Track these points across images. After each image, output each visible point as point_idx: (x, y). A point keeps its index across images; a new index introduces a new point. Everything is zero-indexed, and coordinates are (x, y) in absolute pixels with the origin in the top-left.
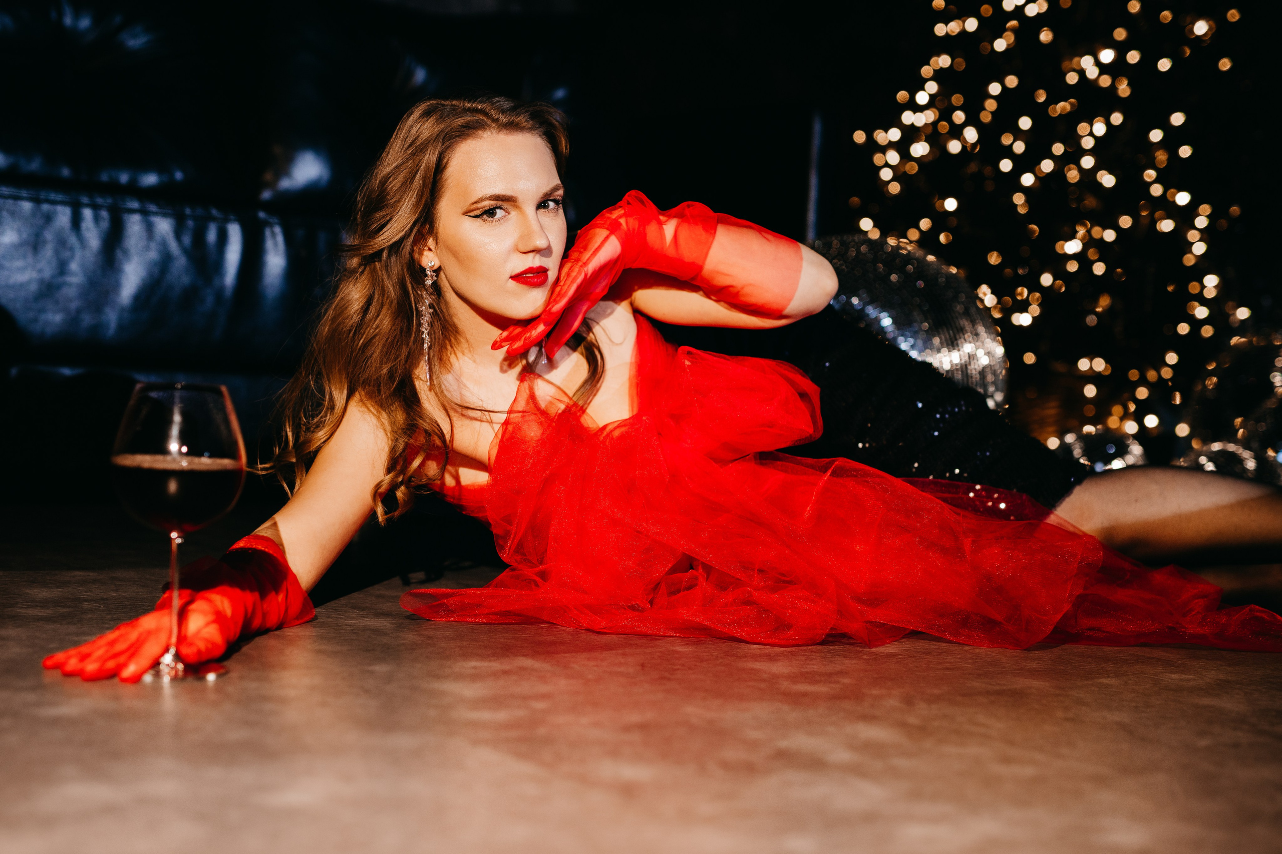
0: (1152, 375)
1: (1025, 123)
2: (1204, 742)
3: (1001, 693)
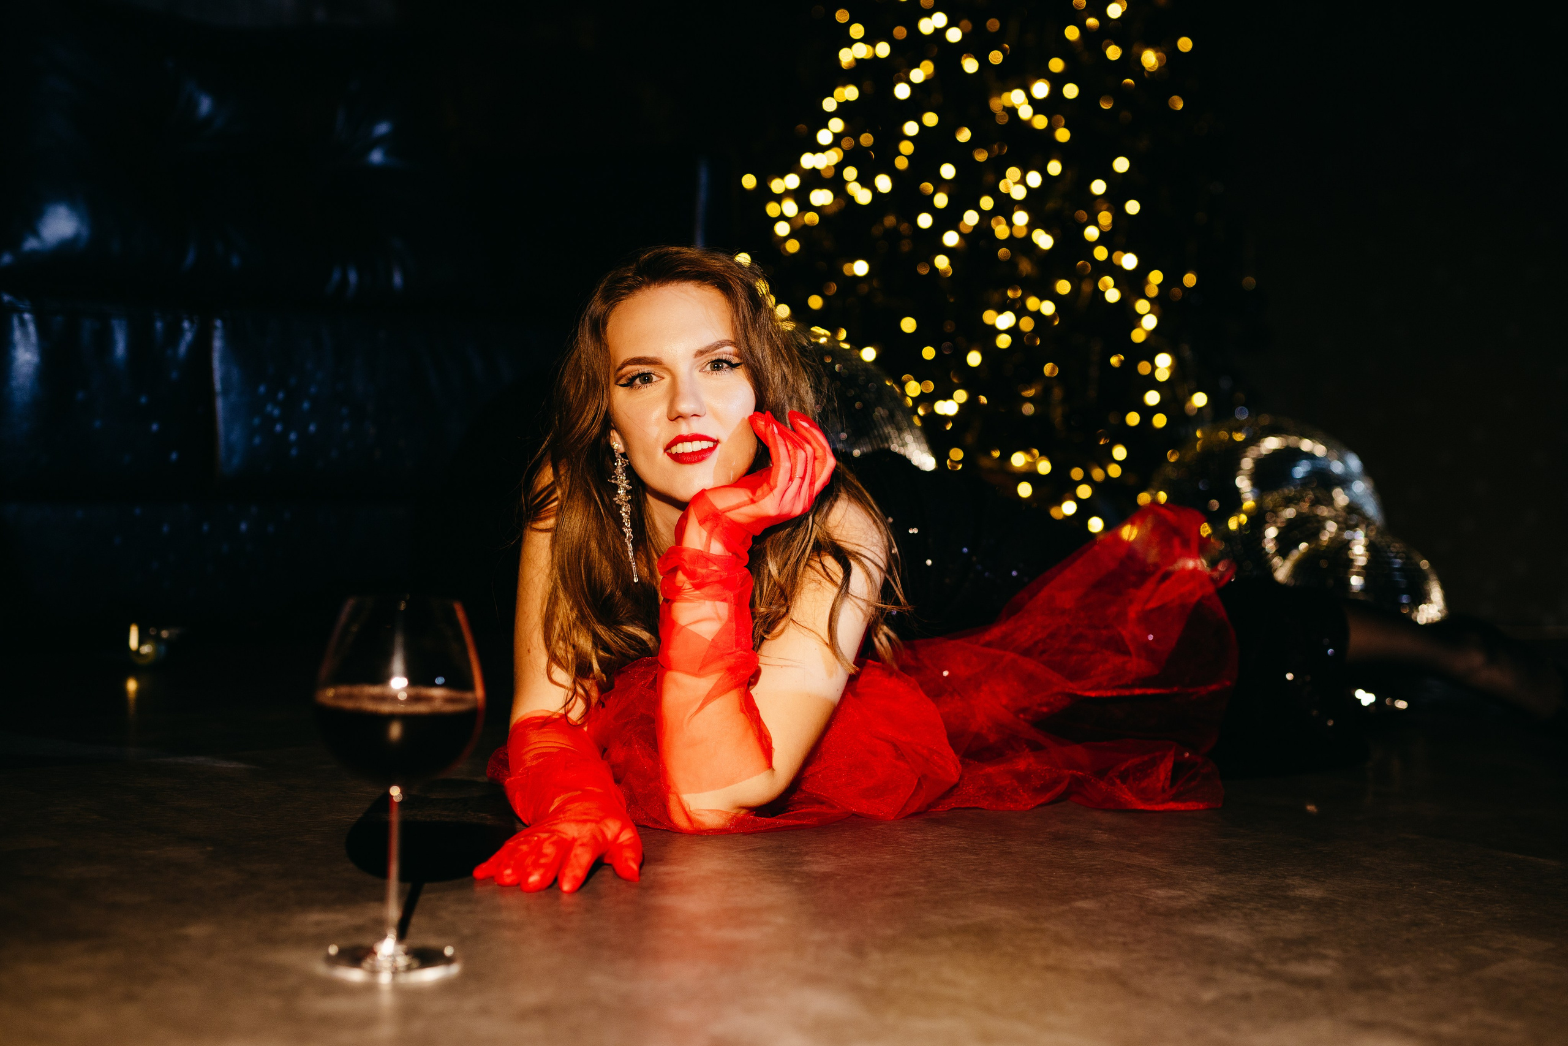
0: (1098, 474)
1: (948, 171)
2: (1208, 995)
3: (964, 930)
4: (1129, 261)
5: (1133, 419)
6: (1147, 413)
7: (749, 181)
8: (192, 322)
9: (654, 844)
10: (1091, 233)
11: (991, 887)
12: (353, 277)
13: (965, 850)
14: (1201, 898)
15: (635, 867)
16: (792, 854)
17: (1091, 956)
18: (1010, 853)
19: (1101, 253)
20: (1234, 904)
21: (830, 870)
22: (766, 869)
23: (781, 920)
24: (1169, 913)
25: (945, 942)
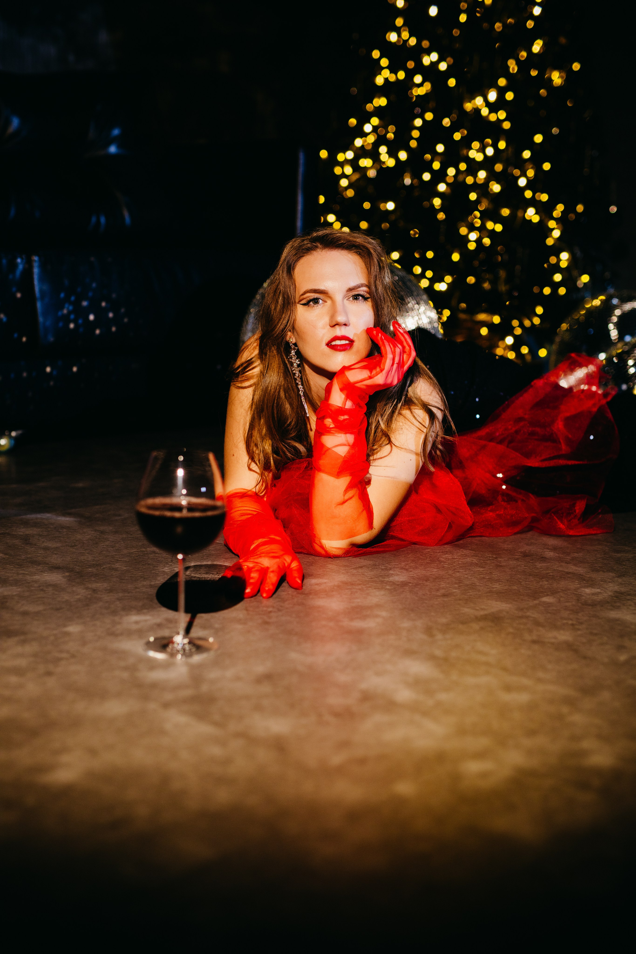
0: (527, 323)
1: (440, 148)
4: (544, 197)
5: (547, 291)
6: (555, 286)
7: (324, 154)
8: (22, 259)
9: (306, 564)
10: (522, 182)
11: (494, 589)
12: (103, 220)
13: (476, 565)
14: (610, 593)
15: (299, 581)
16: (382, 569)
17: (555, 633)
18: (501, 566)
19: (528, 194)
20: (628, 597)
21: (405, 580)
22: (370, 580)
23: (384, 614)
24: (593, 604)
25: (476, 626)
